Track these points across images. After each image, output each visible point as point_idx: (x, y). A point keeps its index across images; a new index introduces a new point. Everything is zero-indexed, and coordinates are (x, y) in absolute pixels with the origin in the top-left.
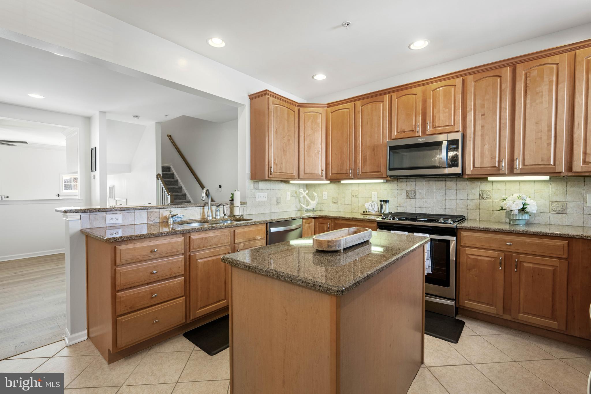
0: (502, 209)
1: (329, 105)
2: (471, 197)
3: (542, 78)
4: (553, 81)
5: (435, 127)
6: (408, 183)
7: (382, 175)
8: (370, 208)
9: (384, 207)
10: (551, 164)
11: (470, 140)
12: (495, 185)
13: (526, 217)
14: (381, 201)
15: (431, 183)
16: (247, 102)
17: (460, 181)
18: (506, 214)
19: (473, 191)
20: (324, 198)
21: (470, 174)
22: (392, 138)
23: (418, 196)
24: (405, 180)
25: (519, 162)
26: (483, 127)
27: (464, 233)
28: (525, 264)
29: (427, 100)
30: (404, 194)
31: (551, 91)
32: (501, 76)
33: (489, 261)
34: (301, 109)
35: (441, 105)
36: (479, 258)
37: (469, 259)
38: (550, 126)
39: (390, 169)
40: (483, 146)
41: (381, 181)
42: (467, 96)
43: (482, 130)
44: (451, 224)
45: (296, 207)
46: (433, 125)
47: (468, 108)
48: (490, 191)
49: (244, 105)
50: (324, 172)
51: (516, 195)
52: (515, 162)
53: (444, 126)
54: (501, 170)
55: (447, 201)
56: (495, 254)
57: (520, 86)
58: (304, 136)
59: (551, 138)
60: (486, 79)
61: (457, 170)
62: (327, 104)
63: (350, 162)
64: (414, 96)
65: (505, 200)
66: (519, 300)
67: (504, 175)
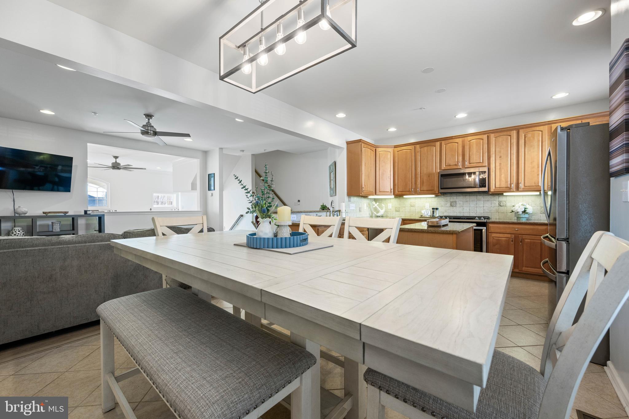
0: (513, 211)
1: (396, 147)
2: (493, 205)
3: (534, 138)
4: (539, 140)
5: (471, 163)
6: (451, 197)
7: (435, 192)
8: (426, 213)
9: (435, 213)
10: (539, 186)
11: (493, 172)
12: (508, 197)
13: (526, 216)
14: (433, 209)
15: (467, 197)
16: (345, 146)
17: (486, 195)
18: (515, 214)
19: (494, 202)
20: (389, 208)
21: (493, 191)
22: (442, 169)
23: (458, 205)
24: (449, 195)
25: (522, 184)
26: (500, 164)
27: (490, 225)
28: (526, 240)
29: (465, 146)
30: (449, 204)
31: (539, 145)
32: (510, 136)
33: (506, 240)
34: (377, 149)
35: (474, 150)
36: (500, 238)
37: (494, 240)
38: (538, 165)
39: (441, 189)
40: (500, 175)
41: (434, 196)
42: (490, 146)
43: (500, 165)
44: (483, 220)
45: (369, 214)
46: (469, 162)
47: (491, 153)
48: (505, 201)
49: (343, 148)
50: (392, 191)
51: (520, 204)
52: (520, 184)
53: (476, 163)
54: (511, 189)
55: (478, 208)
56: (509, 236)
57: (522, 142)
58: (379, 167)
59: (539, 171)
60: (502, 136)
61: (485, 189)
62: (394, 146)
63: (412, 184)
64: (457, 144)
65: (514, 206)
66: (523, 260)
67: (513, 191)
